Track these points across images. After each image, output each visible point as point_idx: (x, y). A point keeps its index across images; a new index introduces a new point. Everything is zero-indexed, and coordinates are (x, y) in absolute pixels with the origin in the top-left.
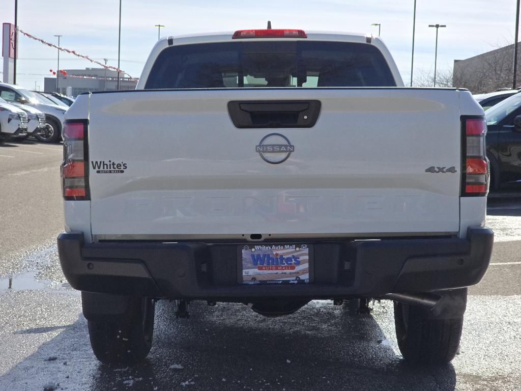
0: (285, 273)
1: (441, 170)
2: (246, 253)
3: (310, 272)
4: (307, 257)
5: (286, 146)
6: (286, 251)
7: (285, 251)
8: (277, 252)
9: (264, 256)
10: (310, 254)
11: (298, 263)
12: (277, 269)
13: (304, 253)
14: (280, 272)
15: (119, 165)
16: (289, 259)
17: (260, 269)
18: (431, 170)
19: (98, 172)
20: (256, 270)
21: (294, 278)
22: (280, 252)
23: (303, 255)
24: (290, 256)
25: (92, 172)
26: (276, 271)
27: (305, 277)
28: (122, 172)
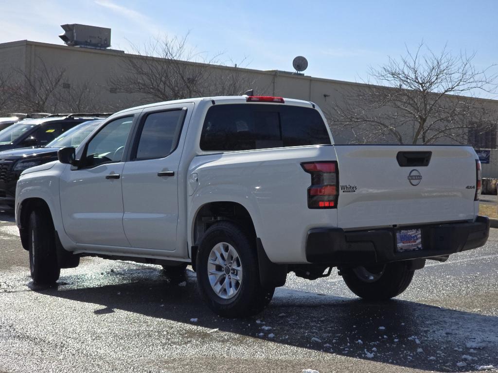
2: (398, 235)
3: (421, 244)
4: (420, 236)
5: (418, 176)
7: (412, 233)
10: (421, 234)
11: (417, 239)
12: (410, 243)
13: (419, 233)
14: (411, 244)
15: (353, 187)
18: (467, 187)
19: (344, 192)
20: (402, 244)
22: (410, 233)
25: (341, 192)
27: (420, 246)
28: (354, 191)
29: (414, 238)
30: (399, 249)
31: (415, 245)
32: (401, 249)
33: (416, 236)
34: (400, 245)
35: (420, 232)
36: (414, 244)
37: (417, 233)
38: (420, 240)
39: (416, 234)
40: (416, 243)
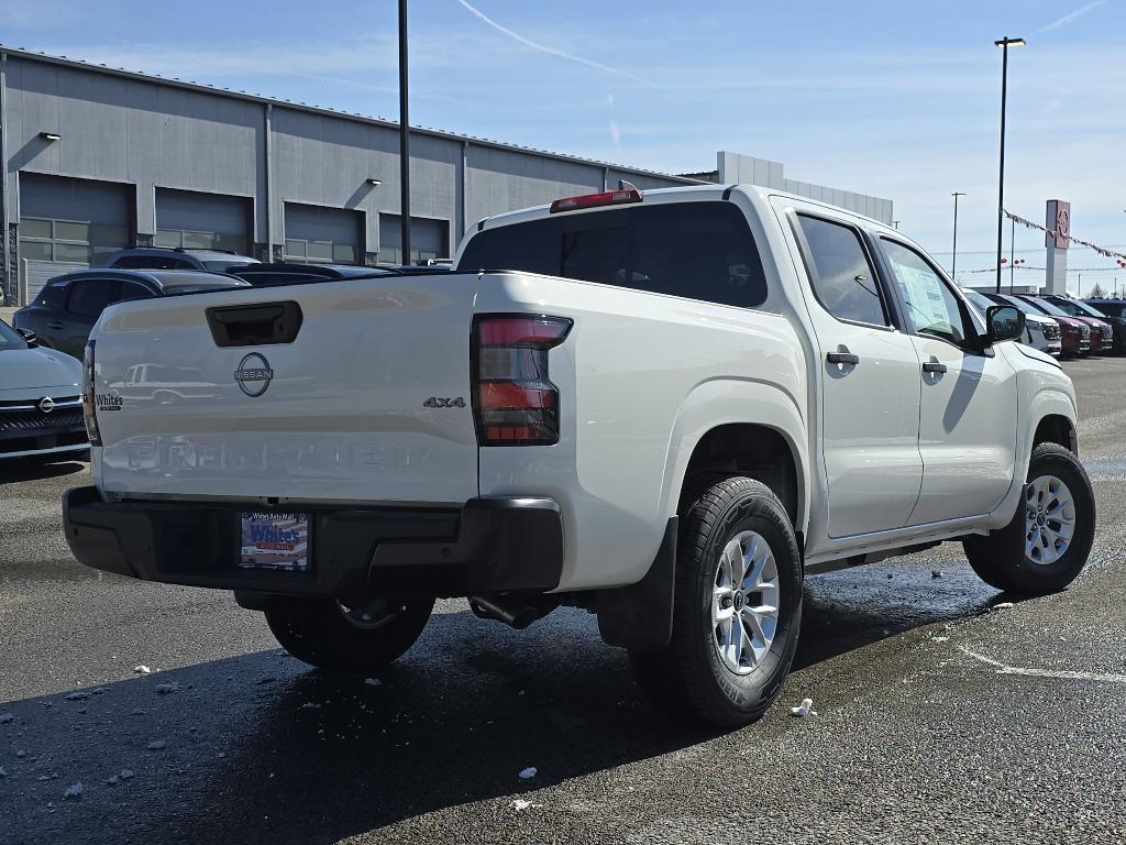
0: (283, 555)
1: (445, 403)
6: (283, 522)
8: (278, 524)
9: (264, 528)
11: (297, 541)
12: (275, 549)
13: (302, 528)
16: (288, 535)
17: (259, 547)
18: (430, 403)
20: (255, 548)
21: (291, 564)
22: (280, 524)
23: (301, 529)
24: (289, 530)
26: (273, 552)
27: (303, 562)
28: (119, 409)
29: (289, 539)
30: (245, 559)
31: (289, 555)
32: (252, 561)
33: (295, 533)
34: (249, 550)
35: (305, 524)
36: (286, 552)
37: (299, 526)
38: (303, 546)
39: (294, 528)
40: (292, 553)
